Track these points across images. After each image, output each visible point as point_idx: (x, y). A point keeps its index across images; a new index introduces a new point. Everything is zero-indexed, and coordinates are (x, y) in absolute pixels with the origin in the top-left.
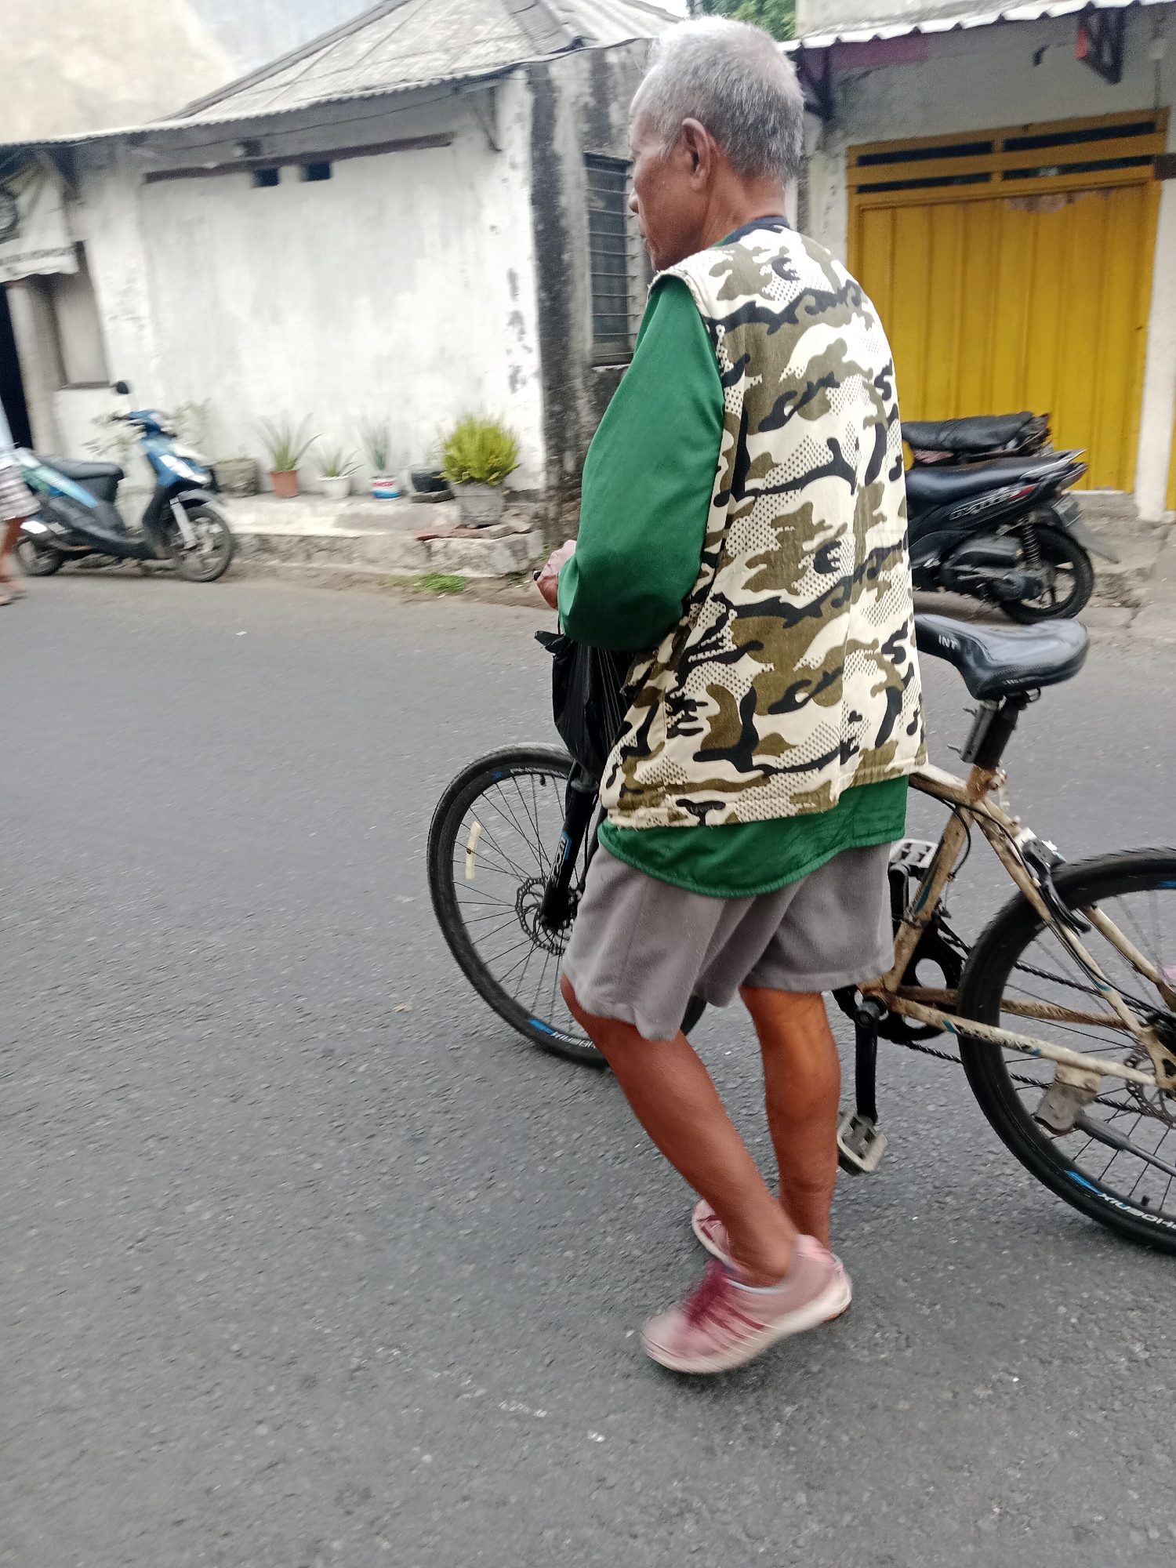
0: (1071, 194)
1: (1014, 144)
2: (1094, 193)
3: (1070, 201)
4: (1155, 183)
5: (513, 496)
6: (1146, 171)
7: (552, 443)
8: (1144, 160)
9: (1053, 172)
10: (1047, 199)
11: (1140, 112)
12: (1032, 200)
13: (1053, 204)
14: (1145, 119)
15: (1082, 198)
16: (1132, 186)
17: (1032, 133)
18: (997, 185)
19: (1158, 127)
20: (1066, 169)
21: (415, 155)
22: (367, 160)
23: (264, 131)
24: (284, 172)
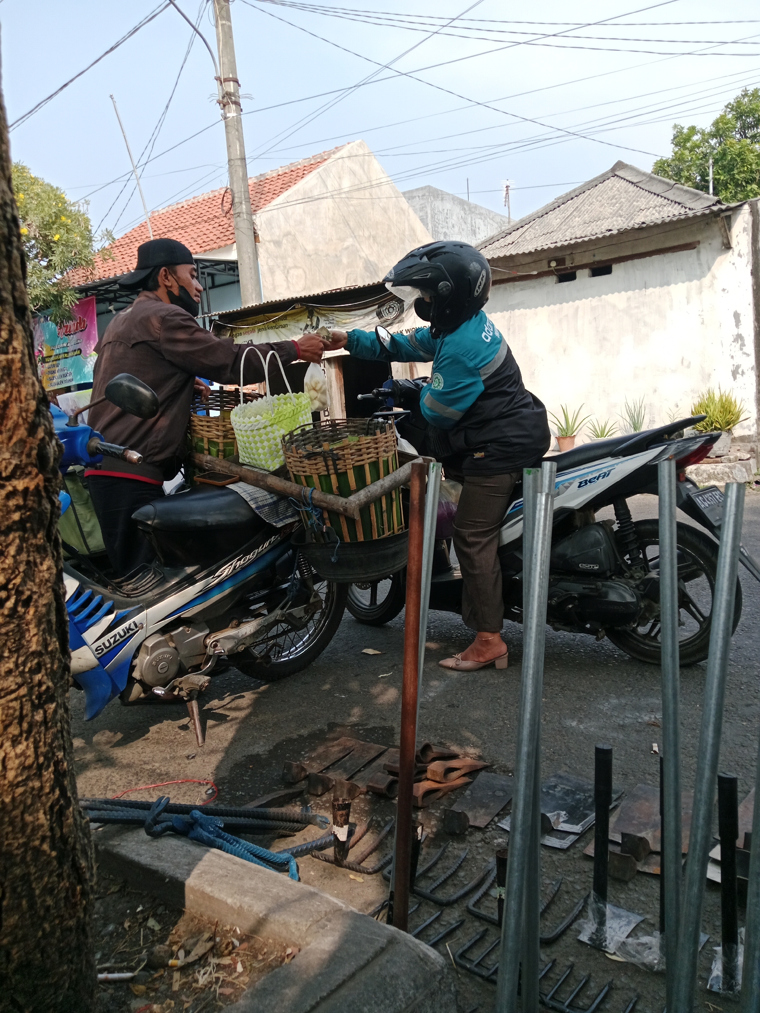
5: (736, 439)
21: (670, 256)
22: (636, 261)
23: (568, 252)
24: (579, 273)
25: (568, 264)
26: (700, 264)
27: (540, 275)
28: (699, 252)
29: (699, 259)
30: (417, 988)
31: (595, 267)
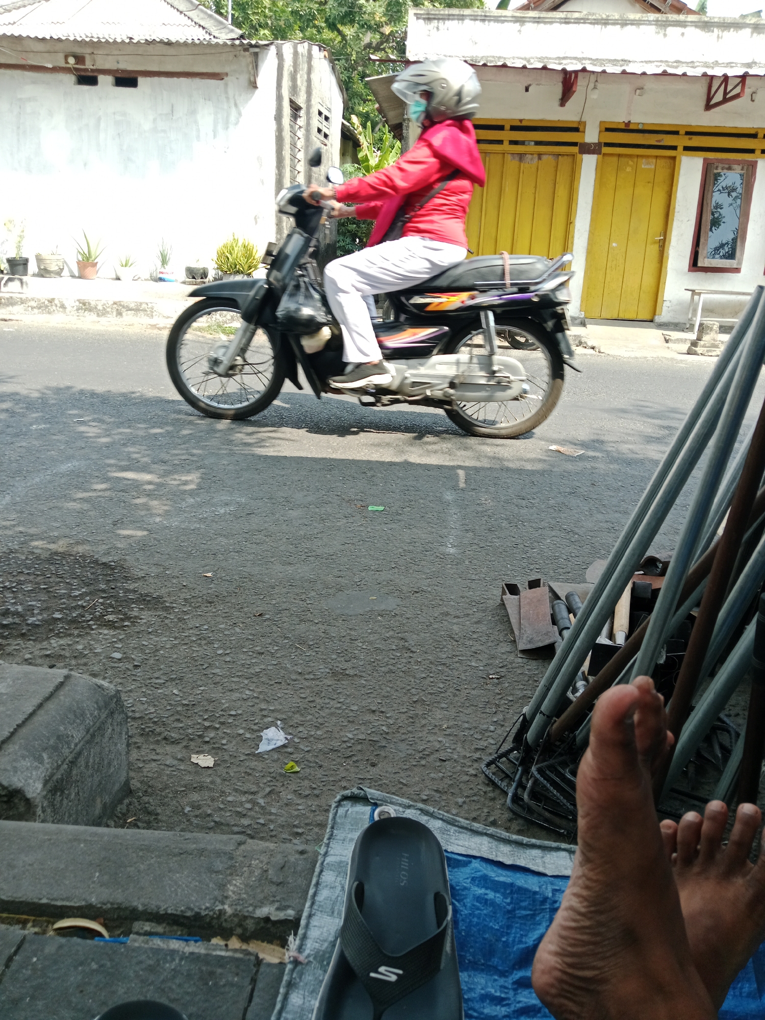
0: (540, 156)
1: (513, 128)
2: (550, 157)
3: (540, 158)
4: (579, 155)
6: (575, 149)
8: (574, 144)
9: (533, 143)
10: (530, 156)
11: (573, 122)
12: (521, 156)
13: (532, 159)
14: (575, 125)
15: (544, 157)
16: (567, 155)
17: (524, 124)
18: (506, 146)
19: (581, 130)
20: (538, 143)
21: (197, 81)
22: (164, 80)
23: (89, 51)
24: (101, 78)
25: (89, 65)
26: (228, 98)
27: (55, 70)
28: (226, 85)
29: (226, 92)
30: (100, 709)
31: (119, 76)
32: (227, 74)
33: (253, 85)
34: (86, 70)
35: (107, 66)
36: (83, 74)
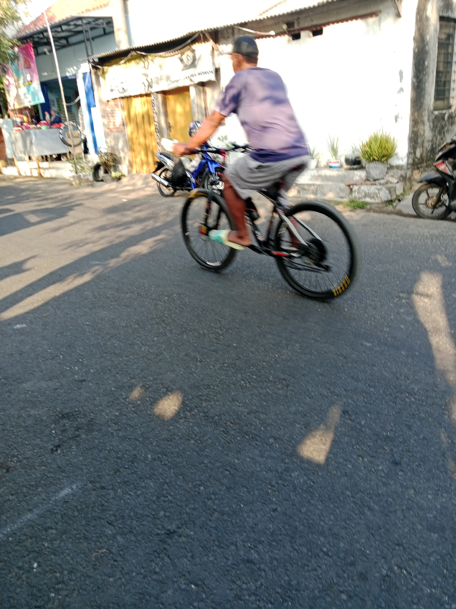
5: (391, 167)
7: (412, 145)
23: (296, 17)
24: (303, 34)
25: (296, 27)
27: (277, 35)
28: (380, 19)
29: (380, 24)
31: (314, 29)
32: (380, 11)
33: (398, 15)
34: (295, 30)
35: (307, 24)
36: (293, 33)
